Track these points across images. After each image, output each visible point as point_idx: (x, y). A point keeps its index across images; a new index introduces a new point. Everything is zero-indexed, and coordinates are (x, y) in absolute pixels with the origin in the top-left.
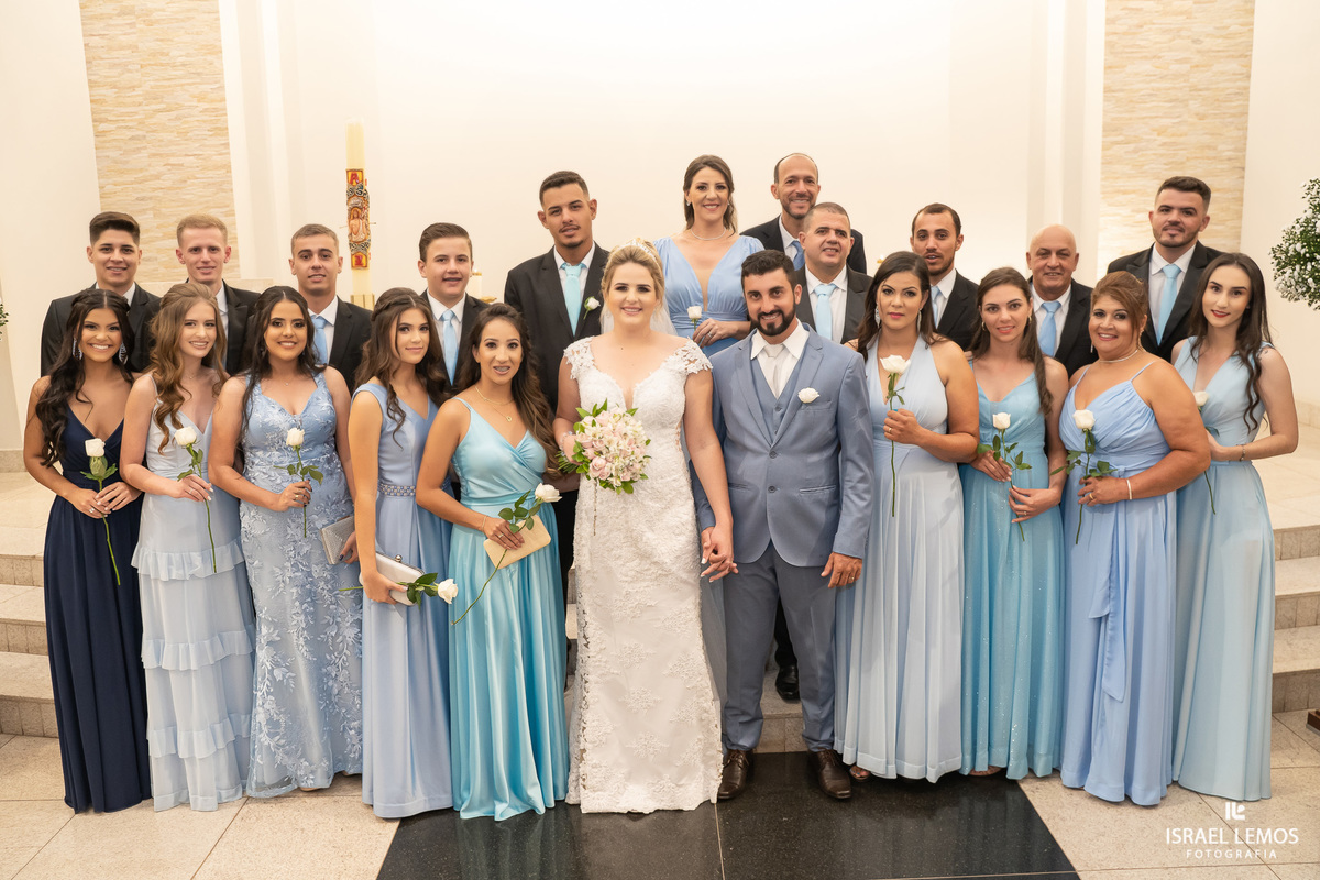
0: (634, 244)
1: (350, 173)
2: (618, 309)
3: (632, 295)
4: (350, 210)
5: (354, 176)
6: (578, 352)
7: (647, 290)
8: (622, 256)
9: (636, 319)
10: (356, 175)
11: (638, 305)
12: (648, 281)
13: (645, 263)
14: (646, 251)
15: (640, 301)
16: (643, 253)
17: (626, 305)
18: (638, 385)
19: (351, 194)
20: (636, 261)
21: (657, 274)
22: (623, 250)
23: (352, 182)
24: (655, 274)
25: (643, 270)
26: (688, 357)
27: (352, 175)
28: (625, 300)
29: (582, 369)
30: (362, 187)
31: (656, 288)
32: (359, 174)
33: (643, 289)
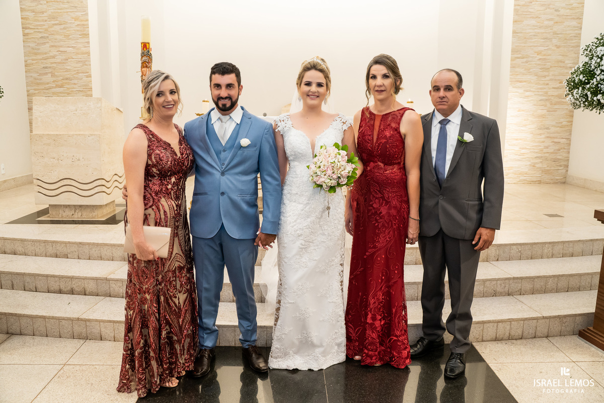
0: (315, 60)
1: (143, 44)
2: (305, 96)
3: (314, 88)
4: (142, 63)
5: (145, 46)
6: (283, 121)
7: (322, 86)
8: (309, 66)
9: (315, 102)
10: (146, 45)
11: (317, 94)
12: (323, 81)
13: (321, 71)
14: (322, 64)
15: (318, 92)
16: (321, 65)
17: (310, 94)
18: (318, 137)
19: (143, 55)
20: (316, 69)
21: (328, 77)
22: (309, 63)
23: (143, 49)
24: (327, 77)
25: (320, 75)
26: (343, 121)
27: (144, 45)
28: (310, 90)
29: (286, 129)
30: (149, 52)
31: (327, 85)
32: (147, 45)
33: (320, 85)
